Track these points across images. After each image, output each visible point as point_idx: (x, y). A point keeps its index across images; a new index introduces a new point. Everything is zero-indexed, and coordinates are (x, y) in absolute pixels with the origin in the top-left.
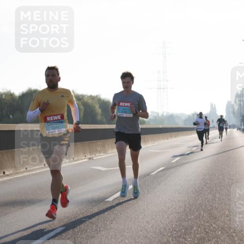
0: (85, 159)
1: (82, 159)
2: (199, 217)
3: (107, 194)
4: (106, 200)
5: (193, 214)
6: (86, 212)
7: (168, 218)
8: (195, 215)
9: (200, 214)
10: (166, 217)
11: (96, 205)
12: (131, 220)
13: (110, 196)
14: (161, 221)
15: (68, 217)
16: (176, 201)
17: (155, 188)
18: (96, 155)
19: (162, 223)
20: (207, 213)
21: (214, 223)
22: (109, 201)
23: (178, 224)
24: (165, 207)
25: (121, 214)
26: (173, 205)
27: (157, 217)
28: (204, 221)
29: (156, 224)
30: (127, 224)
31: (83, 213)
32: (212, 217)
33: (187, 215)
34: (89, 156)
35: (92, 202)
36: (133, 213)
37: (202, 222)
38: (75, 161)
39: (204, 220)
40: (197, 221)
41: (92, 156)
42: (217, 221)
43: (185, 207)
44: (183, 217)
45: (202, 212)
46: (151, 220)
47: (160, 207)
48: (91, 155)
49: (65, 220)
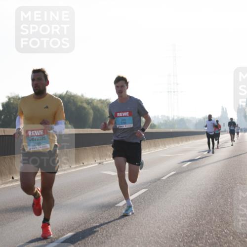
0: (95, 163)
1: (92, 164)
2: (211, 222)
3: (117, 199)
4: (117, 205)
5: (205, 219)
6: (96, 217)
7: (179, 223)
8: (207, 220)
9: (211, 219)
10: (177, 222)
11: (107, 210)
12: (141, 225)
13: (121, 201)
14: (172, 227)
15: (78, 222)
16: (187, 205)
17: (166, 193)
18: (107, 159)
19: (174, 229)
20: (218, 218)
21: (226, 228)
22: (120, 207)
23: (189, 229)
24: (176, 211)
25: (131, 219)
26: (184, 210)
27: (169, 222)
28: (216, 226)
29: (167, 229)
30: (137, 229)
31: (94, 218)
32: (223, 223)
33: (199, 220)
34: (99, 161)
35: (102, 207)
36: (144, 219)
37: (214, 227)
38: (85, 166)
39: (215, 224)
40: (208, 226)
41: (102, 161)
42: (229, 226)
43: (197, 212)
44: (195, 222)
45: (214, 217)
46: (162, 225)
47: (171, 212)
48: (101, 159)
49: (75, 225)
